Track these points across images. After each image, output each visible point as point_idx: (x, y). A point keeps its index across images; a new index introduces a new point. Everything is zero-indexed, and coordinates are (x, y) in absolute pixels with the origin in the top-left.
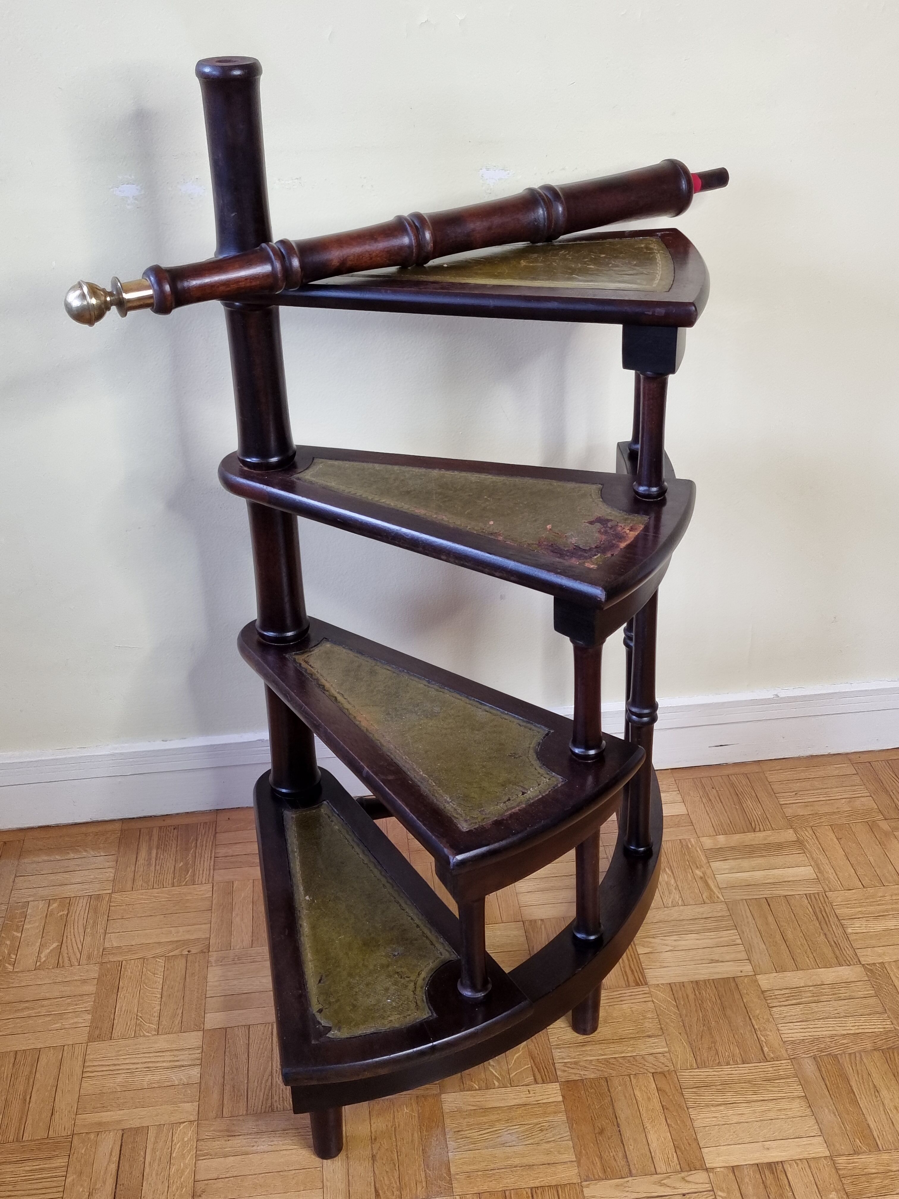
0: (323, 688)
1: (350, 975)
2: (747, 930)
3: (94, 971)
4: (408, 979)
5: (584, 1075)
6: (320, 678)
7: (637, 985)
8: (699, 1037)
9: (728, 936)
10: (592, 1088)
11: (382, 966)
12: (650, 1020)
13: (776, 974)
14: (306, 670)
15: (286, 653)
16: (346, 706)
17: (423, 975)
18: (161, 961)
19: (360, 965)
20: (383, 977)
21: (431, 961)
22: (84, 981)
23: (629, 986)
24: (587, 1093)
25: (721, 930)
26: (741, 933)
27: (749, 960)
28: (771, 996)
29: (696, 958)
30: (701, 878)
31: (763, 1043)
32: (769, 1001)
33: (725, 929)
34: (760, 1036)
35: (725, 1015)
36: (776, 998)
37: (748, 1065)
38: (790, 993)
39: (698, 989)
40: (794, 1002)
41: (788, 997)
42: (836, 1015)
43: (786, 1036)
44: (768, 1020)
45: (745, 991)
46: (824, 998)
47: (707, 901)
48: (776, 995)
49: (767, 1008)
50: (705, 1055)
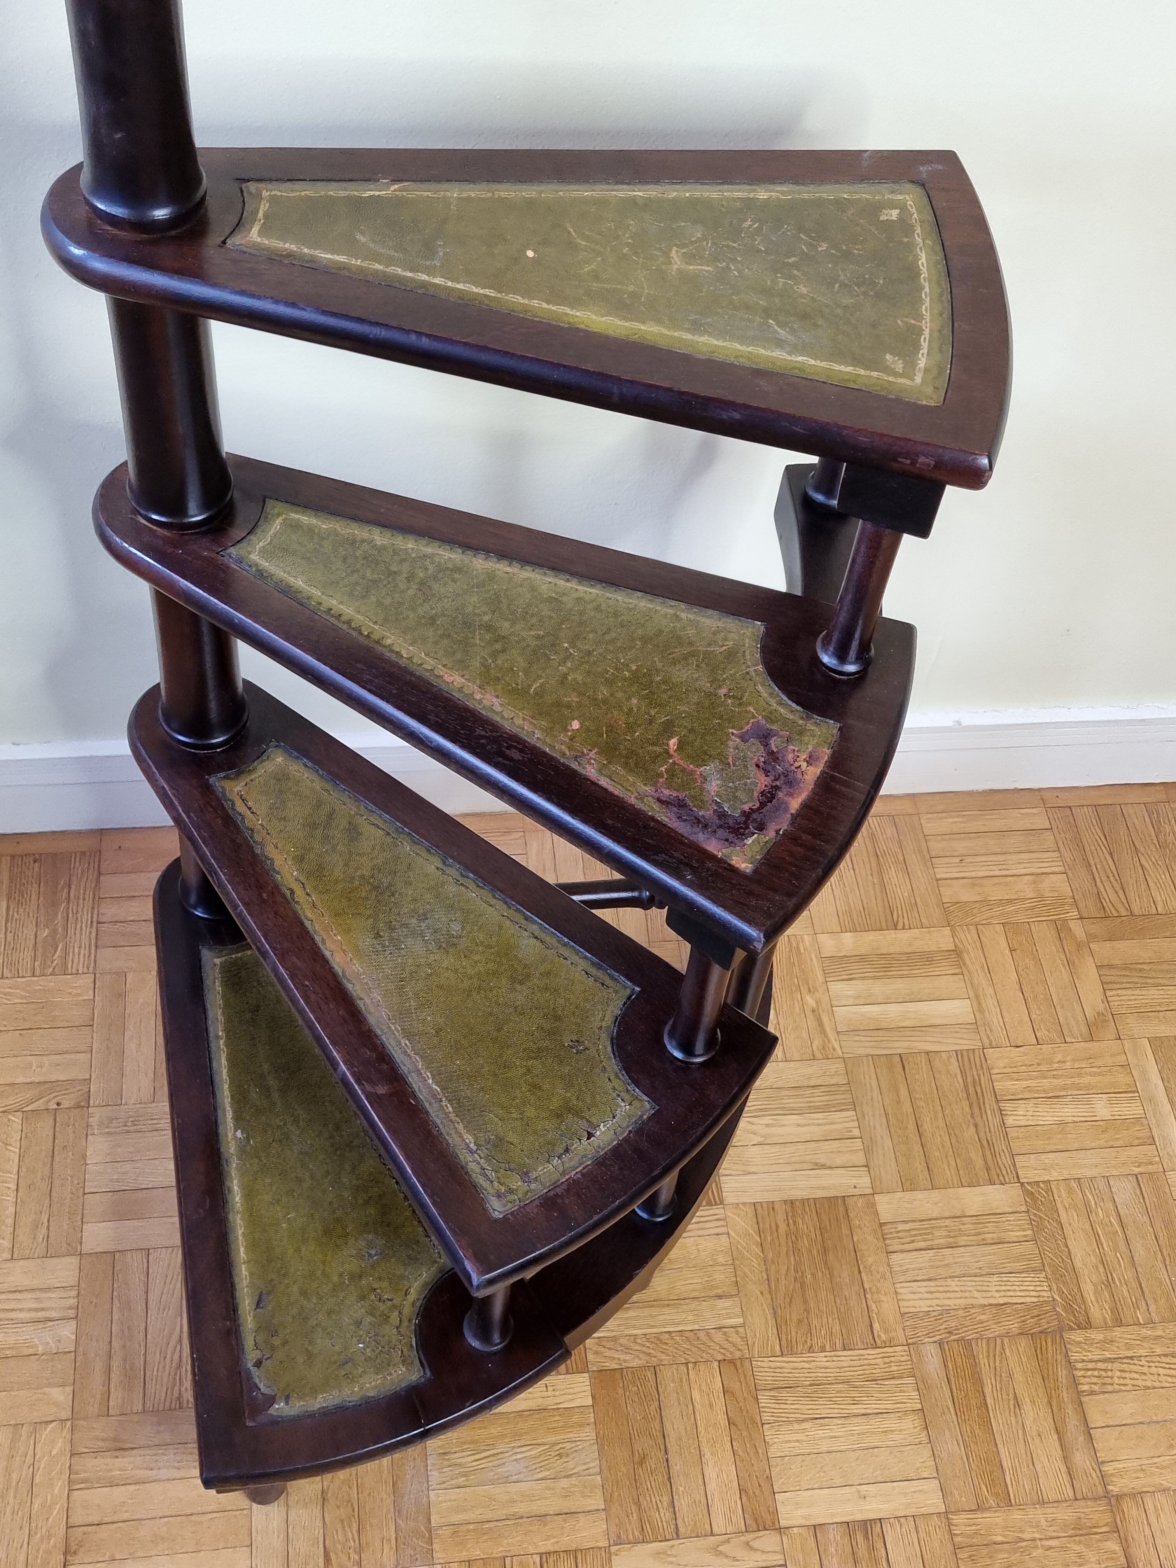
1: (304, 1293)
2: (870, 1113)
4: (389, 1303)
5: (624, 1360)
7: (709, 1204)
8: (788, 1300)
9: (842, 1122)
10: (634, 1383)
11: (352, 1277)
12: (722, 1268)
13: (900, 1194)
17: (413, 1295)
18: (17, 1119)
19: (319, 1273)
20: (353, 1298)
21: (424, 1269)
24: (627, 1393)
25: (833, 1109)
26: (860, 1116)
27: (867, 1166)
28: (891, 1233)
29: (793, 1160)
30: (813, 1011)
31: (874, 1315)
32: (888, 1242)
33: (838, 1109)
34: (870, 1302)
35: (826, 1263)
36: (899, 1238)
37: (850, 1353)
38: (918, 1229)
39: (793, 1215)
40: (922, 1245)
41: (915, 1235)
42: (977, 1271)
43: (906, 1304)
44: (883, 1277)
45: (857, 1222)
46: (962, 1240)
47: (818, 1055)
48: (898, 1232)
49: (885, 1254)
50: (793, 1333)
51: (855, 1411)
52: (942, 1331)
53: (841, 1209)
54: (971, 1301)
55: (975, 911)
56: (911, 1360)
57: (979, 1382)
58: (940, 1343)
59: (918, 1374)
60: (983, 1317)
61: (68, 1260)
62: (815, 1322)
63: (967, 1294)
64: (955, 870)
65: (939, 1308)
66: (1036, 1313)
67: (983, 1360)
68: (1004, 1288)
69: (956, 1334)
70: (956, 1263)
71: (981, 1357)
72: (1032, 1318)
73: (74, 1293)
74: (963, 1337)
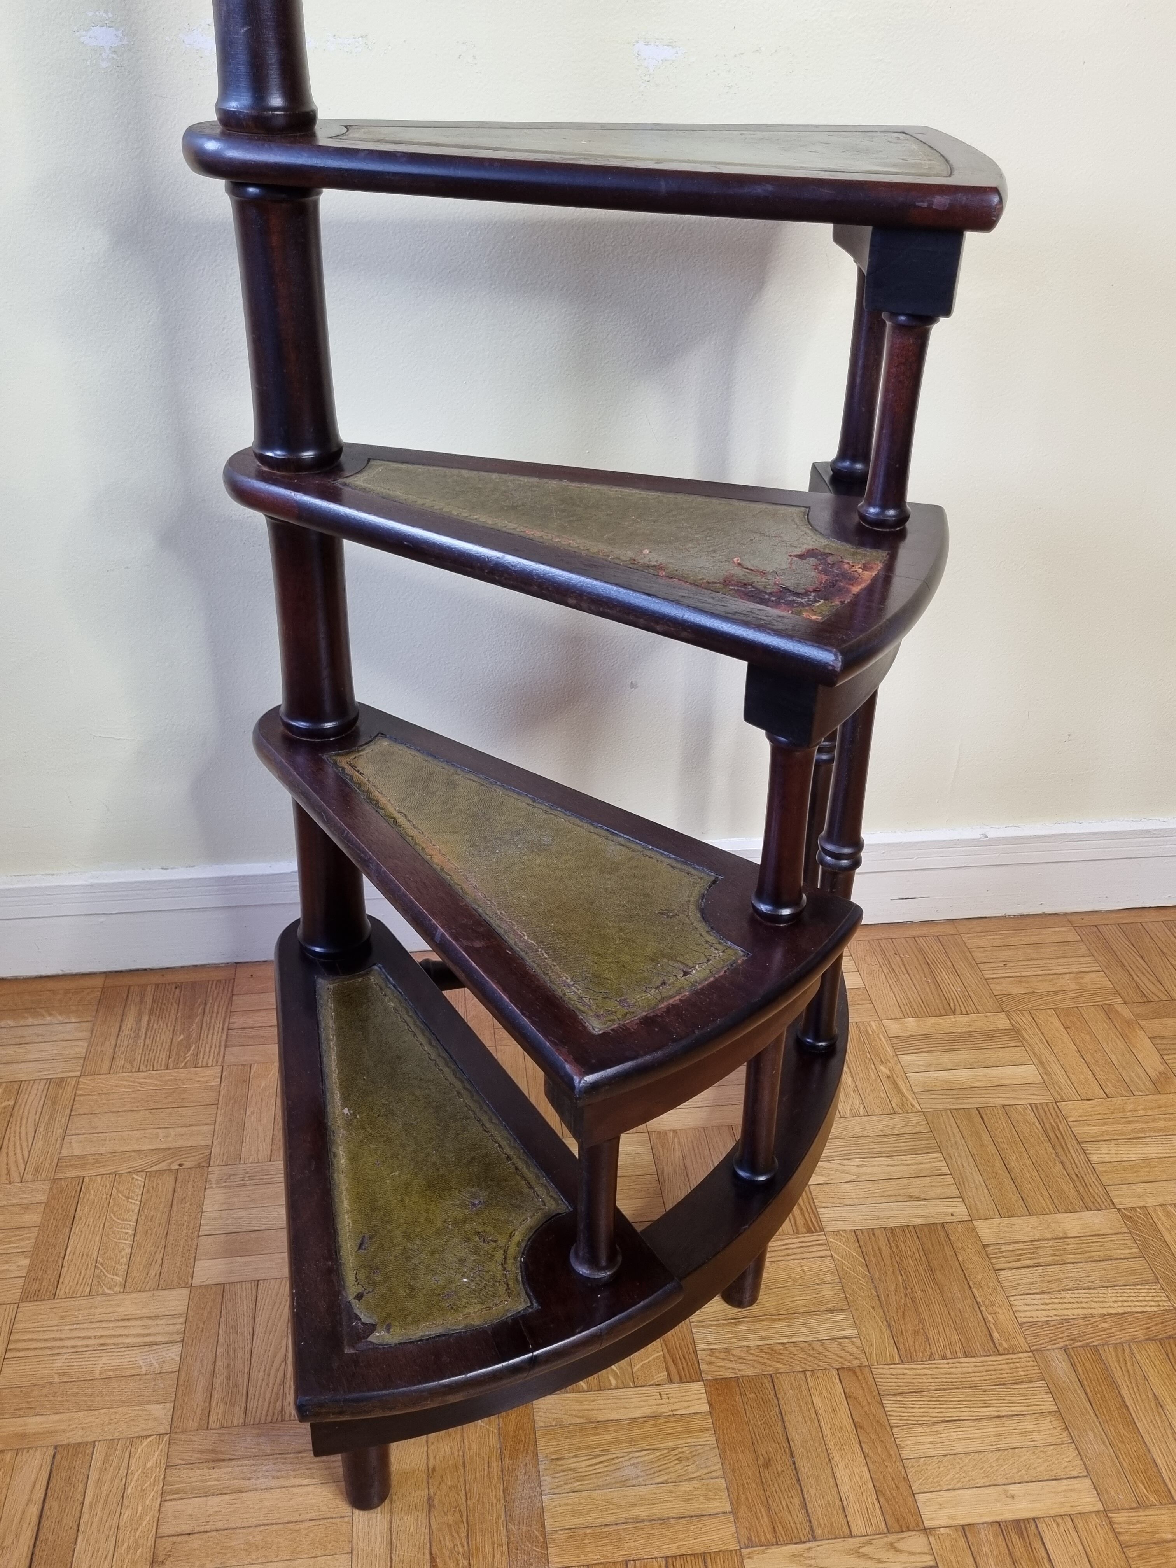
0: (376, 804)
1: (408, 1235)
2: (956, 1154)
3: (40, 1193)
4: (495, 1244)
5: (739, 1370)
6: (373, 789)
7: (809, 1231)
8: (901, 1314)
9: (930, 1162)
10: (751, 1391)
11: (457, 1222)
12: (829, 1286)
13: (999, 1220)
14: (351, 778)
15: (323, 753)
16: (411, 831)
17: (518, 1236)
18: (140, 1178)
19: (423, 1219)
20: (458, 1241)
21: (530, 1213)
22: (26, 1207)
23: (798, 1232)
24: (745, 1400)
25: (920, 1152)
26: (947, 1157)
27: (961, 1197)
28: (996, 1253)
29: (888, 1193)
30: (888, 1077)
31: (992, 1325)
32: (994, 1261)
33: (925, 1152)
34: (986, 1314)
35: (934, 1280)
36: (1003, 1257)
37: (973, 1360)
38: (1023, 1250)
39: (894, 1240)
40: (1029, 1262)
41: (1020, 1255)
42: (1090, 1284)
43: (1022, 1315)
44: (995, 1290)
45: (960, 1244)
46: (1070, 1258)
47: (898, 1110)
48: (1002, 1252)
49: (993, 1272)
50: (911, 1343)
51: (988, 1414)
52: (1065, 1339)
53: (942, 1234)
54: (1090, 1311)
55: (1026, 1000)
56: (1038, 1366)
57: (1113, 1384)
58: (1066, 1349)
59: (1047, 1377)
60: (1104, 1325)
61: (179, 1291)
62: (932, 1333)
63: (1084, 1305)
64: (1000, 971)
65: (1058, 1318)
66: (1159, 1320)
67: (1113, 1364)
68: (1120, 1299)
69: (1080, 1341)
70: (1067, 1278)
71: (1110, 1360)
72: (1156, 1325)
73: (182, 1320)
74: (1088, 1344)
